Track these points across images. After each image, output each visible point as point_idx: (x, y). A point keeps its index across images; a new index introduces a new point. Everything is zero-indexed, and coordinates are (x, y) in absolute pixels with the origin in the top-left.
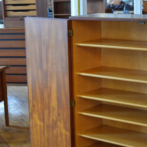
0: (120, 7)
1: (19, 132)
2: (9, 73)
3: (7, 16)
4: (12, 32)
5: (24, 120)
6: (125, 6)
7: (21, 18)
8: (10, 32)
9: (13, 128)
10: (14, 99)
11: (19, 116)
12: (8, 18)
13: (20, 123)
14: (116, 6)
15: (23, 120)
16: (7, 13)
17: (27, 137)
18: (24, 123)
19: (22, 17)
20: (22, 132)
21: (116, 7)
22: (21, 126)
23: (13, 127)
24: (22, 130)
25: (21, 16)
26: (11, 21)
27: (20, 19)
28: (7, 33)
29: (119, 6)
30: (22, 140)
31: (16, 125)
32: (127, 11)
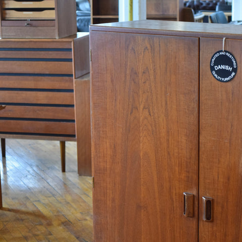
0: (211, 5)
1: (18, 219)
2: (8, 116)
3: (5, 18)
4: (13, 46)
5: (30, 200)
6: (218, 4)
7: (30, 22)
8: (9, 47)
9: (8, 213)
10: (17, 161)
11: (21, 191)
12: (7, 21)
13: (21, 204)
14: (203, 3)
15: (27, 198)
16: (6, 14)
17: (30, 230)
18: (28, 204)
19: (31, 20)
20: (22, 220)
21: (204, 5)
22: (23, 209)
23: (9, 210)
24: (23, 216)
25: (29, 19)
26: (12, 28)
27: (28, 24)
28: (5, 47)
29: (208, 4)
30: (20, 235)
31: (14, 208)
32: (221, 12)
